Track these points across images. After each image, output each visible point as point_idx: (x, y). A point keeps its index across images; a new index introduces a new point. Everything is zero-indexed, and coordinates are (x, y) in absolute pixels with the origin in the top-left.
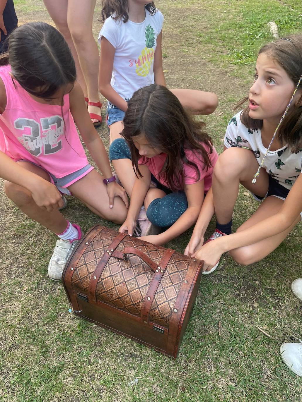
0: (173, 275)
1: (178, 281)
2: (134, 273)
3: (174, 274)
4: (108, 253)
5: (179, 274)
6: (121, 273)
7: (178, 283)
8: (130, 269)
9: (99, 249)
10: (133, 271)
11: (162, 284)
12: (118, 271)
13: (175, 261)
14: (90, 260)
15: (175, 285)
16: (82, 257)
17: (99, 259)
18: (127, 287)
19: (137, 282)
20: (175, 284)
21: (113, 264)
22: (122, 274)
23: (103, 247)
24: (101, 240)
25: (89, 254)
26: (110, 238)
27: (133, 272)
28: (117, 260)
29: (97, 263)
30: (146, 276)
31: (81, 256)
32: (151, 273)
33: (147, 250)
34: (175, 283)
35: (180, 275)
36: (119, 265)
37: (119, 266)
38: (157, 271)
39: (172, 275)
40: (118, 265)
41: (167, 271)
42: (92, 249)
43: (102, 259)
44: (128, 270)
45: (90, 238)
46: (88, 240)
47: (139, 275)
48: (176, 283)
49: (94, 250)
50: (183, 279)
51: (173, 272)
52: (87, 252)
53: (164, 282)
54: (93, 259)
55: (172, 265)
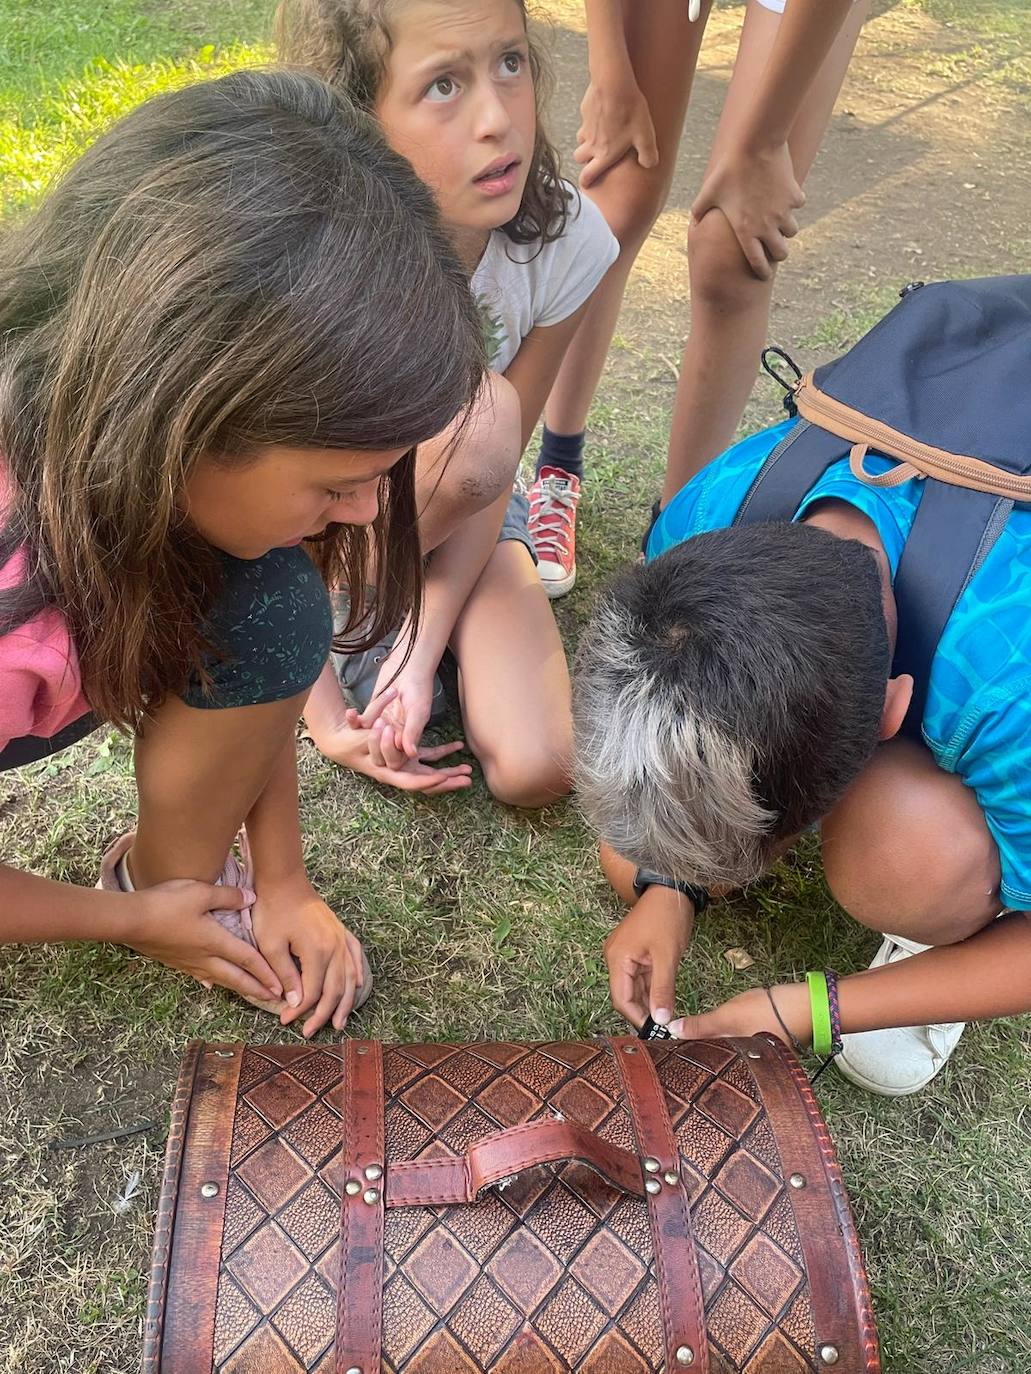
0: (730, 1175)
1: (765, 1198)
2: (548, 1254)
3: (729, 1164)
4: (359, 1196)
5: (748, 1155)
6: (484, 1281)
7: (769, 1203)
8: (514, 1235)
9: (293, 1199)
10: (538, 1243)
11: (707, 1247)
12: (461, 1278)
13: (688, 1097)
14: (281, 1286)
15: (763, 1222)
16: (228, 1288)
17: (327, 1256)
18: (549, 1344)
19: (591, 1296)
20: (760, 1216)
21: (420, 1249)
22: (493, 1283)
23: (311, 1174)
24: (277, 1133)
25: (258, 1247)
26: (318, 1106)
27: (543, 1248)
28: (426, 1219)
29: (326, 1285)
30: (616, 1241)
31: (212, 1285)
32: (628, 1208)
33: (537, 1095)
34: (757, 1211)
35: (754, 1160)
36: (451, 1237)
37: (456, 1243)
38: (652, 1187)
39: (722, 1174)
40: (448, 1244)
41: (695, 1168)
42: (260, 1215)
43: (343, 1250)
44: (511, 1251)
45: (213, 1155)
46: (208, 1169)
47: (578, 1252)
48: (765, 1209)
49: (272, 1212)
50: (777, 1176)
51: (716, 1159)
52: (239, 1246)
53: (710, 1234)
54: (295, 1272)
55: (688, 1122)
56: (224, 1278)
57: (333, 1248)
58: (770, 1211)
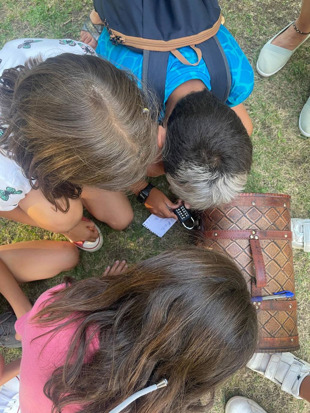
0: (252, 218)
1: (257, 212)
2: (270, 263)
3: (249, 218)
4: (258, 306)
6: (275, 278)
7: (258, 211)
10: (267, 265)
11: (267, 227)
12: (274, 283)
13: (231, 224)
14: (276, 323)
18: (285, 264)
19: (277, 255)
20: (261, 214)
22: (275, 276)
25: (269, 330)
27: (268, 264)
28: (263, 291)
29: (276, 313)
30: (267, 248)
31: (277, 338)
32: (260, 244)
35: (248, 212)
38: (256, 238)
39: (252, 220)
40: (268, 286)
41: (250, 226)
42: (263, 329)
44: (269, 272)
47: (269, 257)
48: (259, 212)
49: (262, 326)
50: (252, 208)
51: (248, 221)
52: (269, 333)
53: (265, 226)
54: (274, 320)
55: (239, 225)
56: (275, 336)
57: (269, 312)
58: (260, 211)
